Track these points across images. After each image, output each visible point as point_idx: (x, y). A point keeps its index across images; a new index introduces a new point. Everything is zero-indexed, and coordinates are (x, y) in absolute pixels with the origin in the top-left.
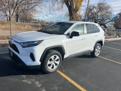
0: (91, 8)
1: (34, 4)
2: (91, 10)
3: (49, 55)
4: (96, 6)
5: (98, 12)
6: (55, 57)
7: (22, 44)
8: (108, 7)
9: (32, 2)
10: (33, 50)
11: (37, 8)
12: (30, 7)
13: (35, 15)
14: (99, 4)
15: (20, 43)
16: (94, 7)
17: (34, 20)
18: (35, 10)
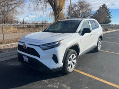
0: (73, 6)
1: (14, 5)
2: (73, 8)
3: (68, 55)
4: (77, 4)
5: (80, 10)
6: (73, 56)
7: (42, 46)
8: (88, 5)
9: (12, 3)
10: (56, 51)
11: (18, 9)
12: (10, 8)
13: (16, 17)
14: (80, 3)
15: (39, 46)
16: (75, 6)
17: (15, 22)
18: (16, 11)
